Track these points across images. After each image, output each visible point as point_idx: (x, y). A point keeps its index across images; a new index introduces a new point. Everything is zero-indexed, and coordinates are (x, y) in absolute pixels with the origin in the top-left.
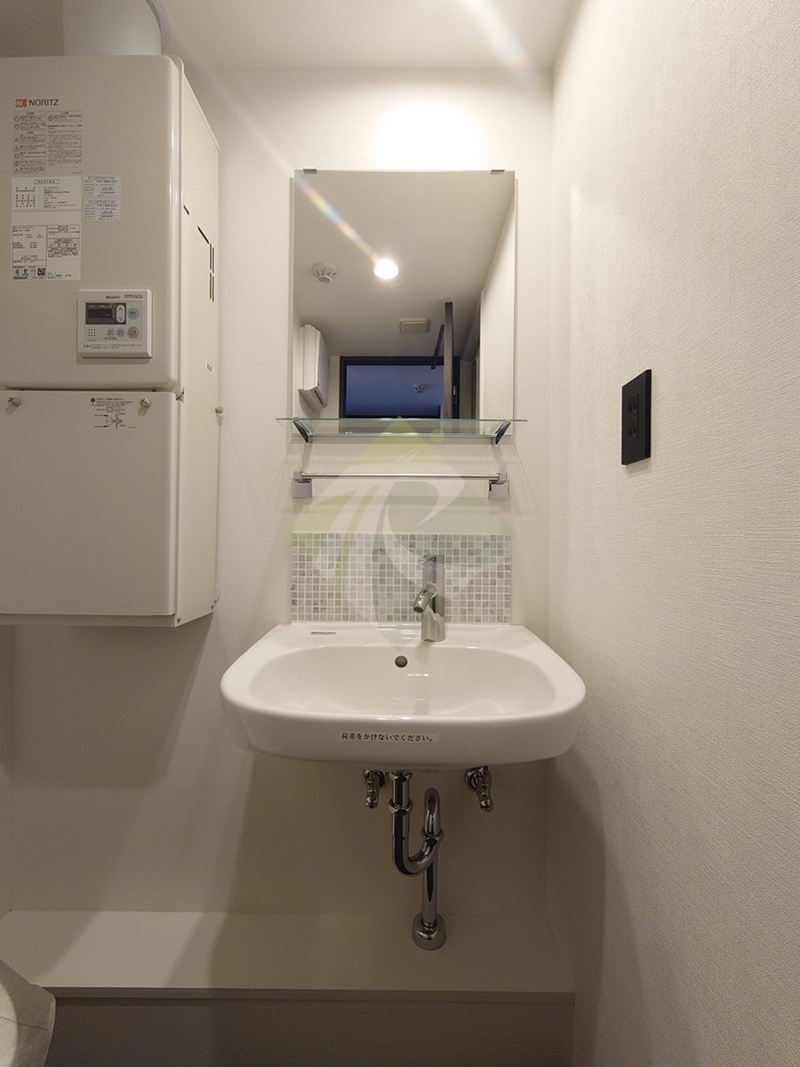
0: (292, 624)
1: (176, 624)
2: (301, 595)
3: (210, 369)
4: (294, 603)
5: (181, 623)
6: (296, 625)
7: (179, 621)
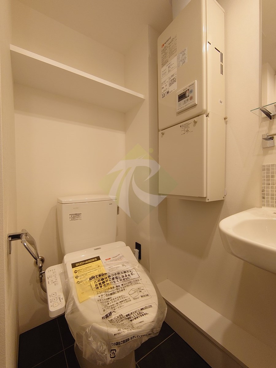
0: (262, 208)
1: (207, 201)
2: (268, 195)
3: (221, 102)
4: (264, 198)
5: (209, 201)
6: (265, 209)
7: (208, 200)
